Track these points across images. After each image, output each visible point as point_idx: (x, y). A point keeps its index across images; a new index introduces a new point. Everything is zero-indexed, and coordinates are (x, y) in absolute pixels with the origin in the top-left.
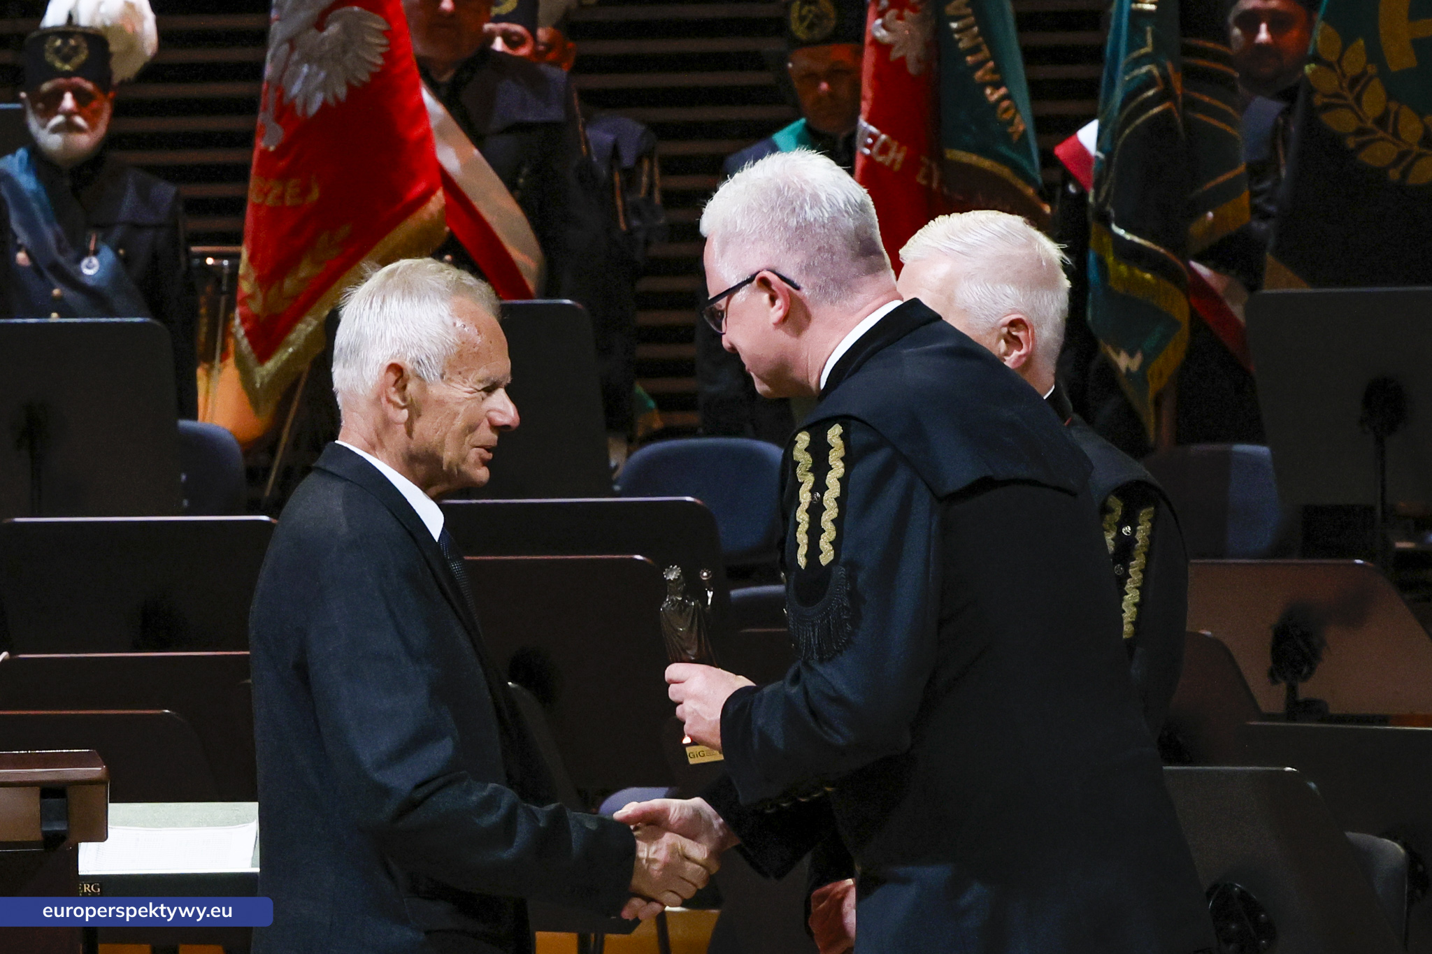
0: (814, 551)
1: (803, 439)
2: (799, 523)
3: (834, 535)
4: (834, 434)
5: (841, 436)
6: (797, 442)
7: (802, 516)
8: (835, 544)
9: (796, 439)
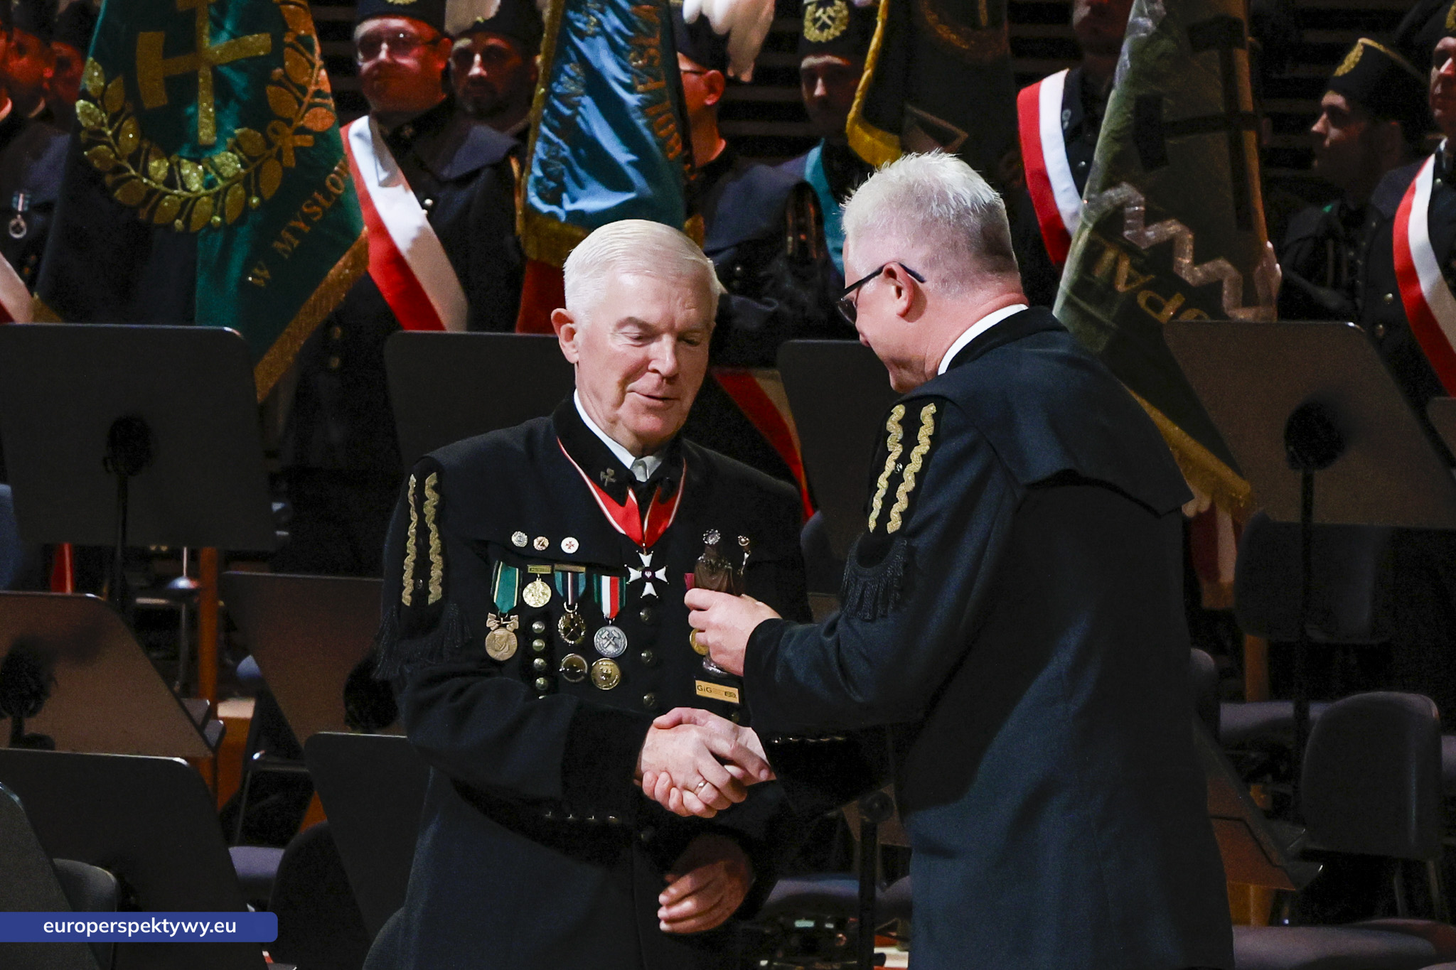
0: (884, 517)
2: (878, 489)
3: (905, 506)
5: (934, 416)
6: (892, 413)
7: (882, 483)
8: (904, 515)
9: (892, 411)
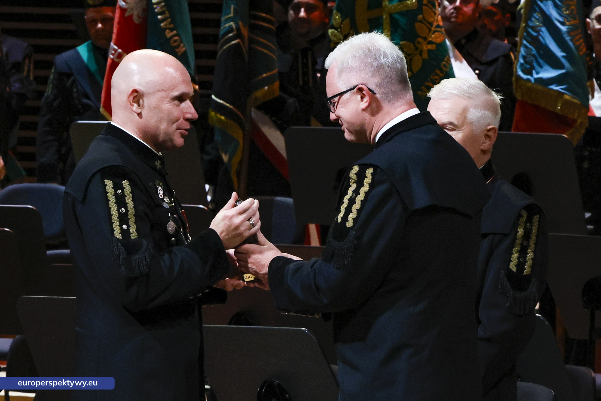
1: (356, 169)
2: (344, 203)
3: (355, 216)
4: (369, 172)
7: (346, 201)
8: (355, 219)
9: (353, 168)
